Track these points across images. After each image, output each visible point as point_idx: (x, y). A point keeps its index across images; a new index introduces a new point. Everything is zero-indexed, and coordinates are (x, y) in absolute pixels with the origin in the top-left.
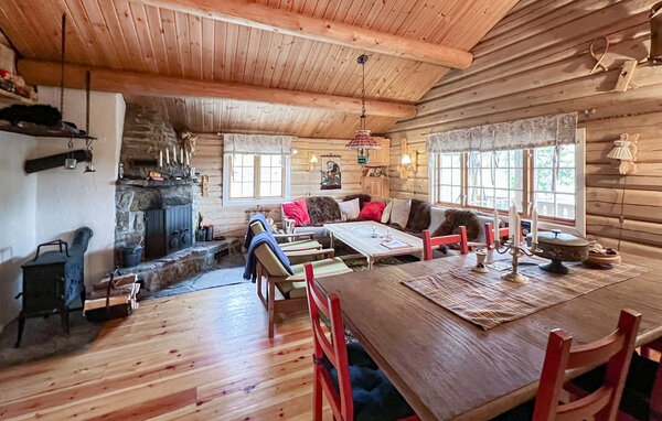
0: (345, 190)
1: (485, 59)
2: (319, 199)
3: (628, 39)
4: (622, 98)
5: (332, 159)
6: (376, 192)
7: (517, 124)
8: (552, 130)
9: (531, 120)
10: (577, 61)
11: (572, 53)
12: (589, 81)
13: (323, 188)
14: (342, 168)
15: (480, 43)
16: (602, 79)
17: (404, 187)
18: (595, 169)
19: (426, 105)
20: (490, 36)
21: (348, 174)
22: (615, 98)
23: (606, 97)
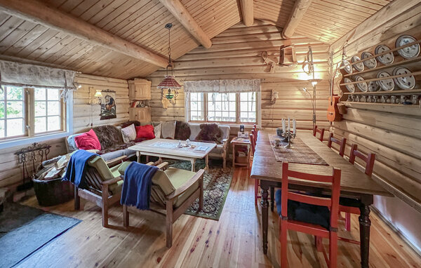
0: (120, 118)
1: (218, 46)
2: (104, 128)
3: (272, 55)
4: (272, 75)
5: (109, 94)
6: (142, 118)
7: (236, 81)
8: (251, 85)
9: (243, 80)
10: (258, 58)
11: (256, 54)
12: (261, 67)
13: (103, 118)
14: (116, 101)
15: (215, 37)
16: (265, 67)
17: (165, 114)
18: (265, 102)
19: (182, 64)
20: (221, 35)
21: (121, 106)
22: (270, 75)
23: (267, 75)
